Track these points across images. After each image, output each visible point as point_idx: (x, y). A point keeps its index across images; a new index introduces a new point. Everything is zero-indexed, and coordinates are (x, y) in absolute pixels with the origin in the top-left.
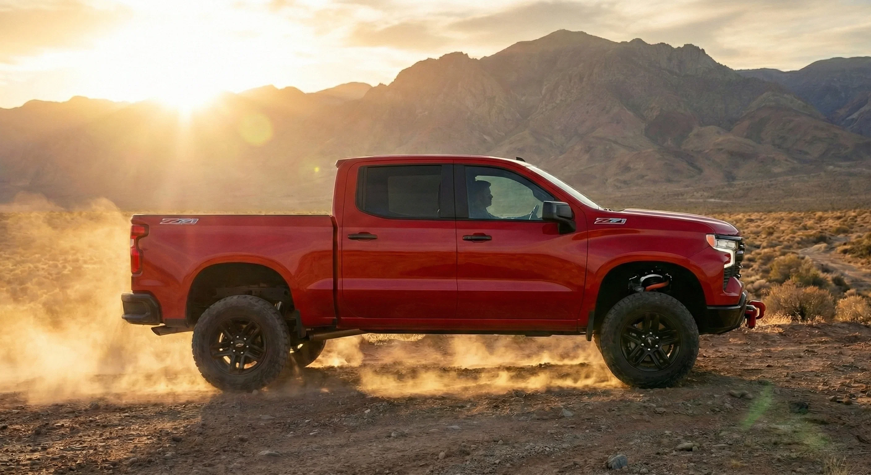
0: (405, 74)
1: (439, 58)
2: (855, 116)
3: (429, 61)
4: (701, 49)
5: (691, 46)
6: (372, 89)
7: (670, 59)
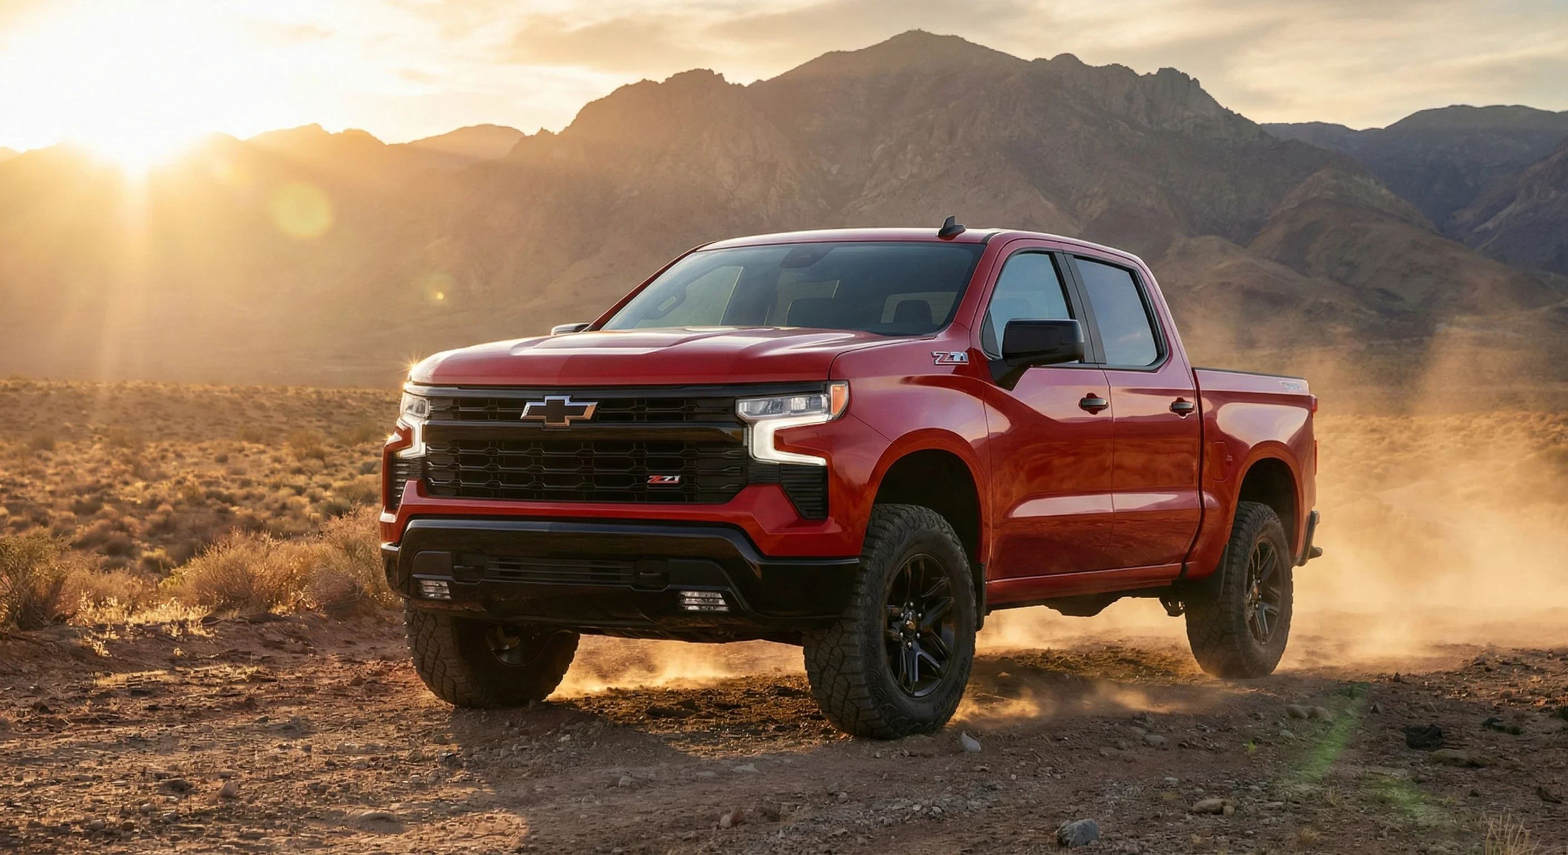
0: (592, 110)
1: (664, 81)
2: (1489, 225)
3: (645, 85)
4: (1191, 78)
5: (1172, 70)
6: (526, 140)
7: (1129, 98)
